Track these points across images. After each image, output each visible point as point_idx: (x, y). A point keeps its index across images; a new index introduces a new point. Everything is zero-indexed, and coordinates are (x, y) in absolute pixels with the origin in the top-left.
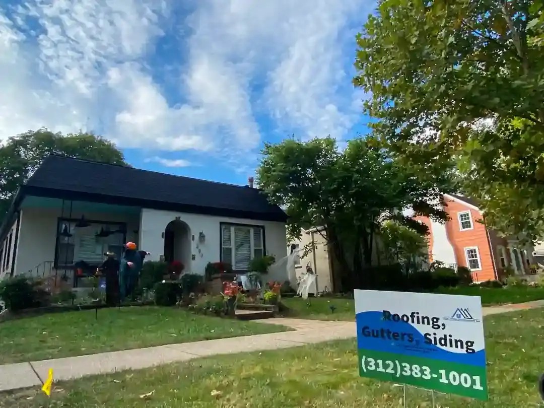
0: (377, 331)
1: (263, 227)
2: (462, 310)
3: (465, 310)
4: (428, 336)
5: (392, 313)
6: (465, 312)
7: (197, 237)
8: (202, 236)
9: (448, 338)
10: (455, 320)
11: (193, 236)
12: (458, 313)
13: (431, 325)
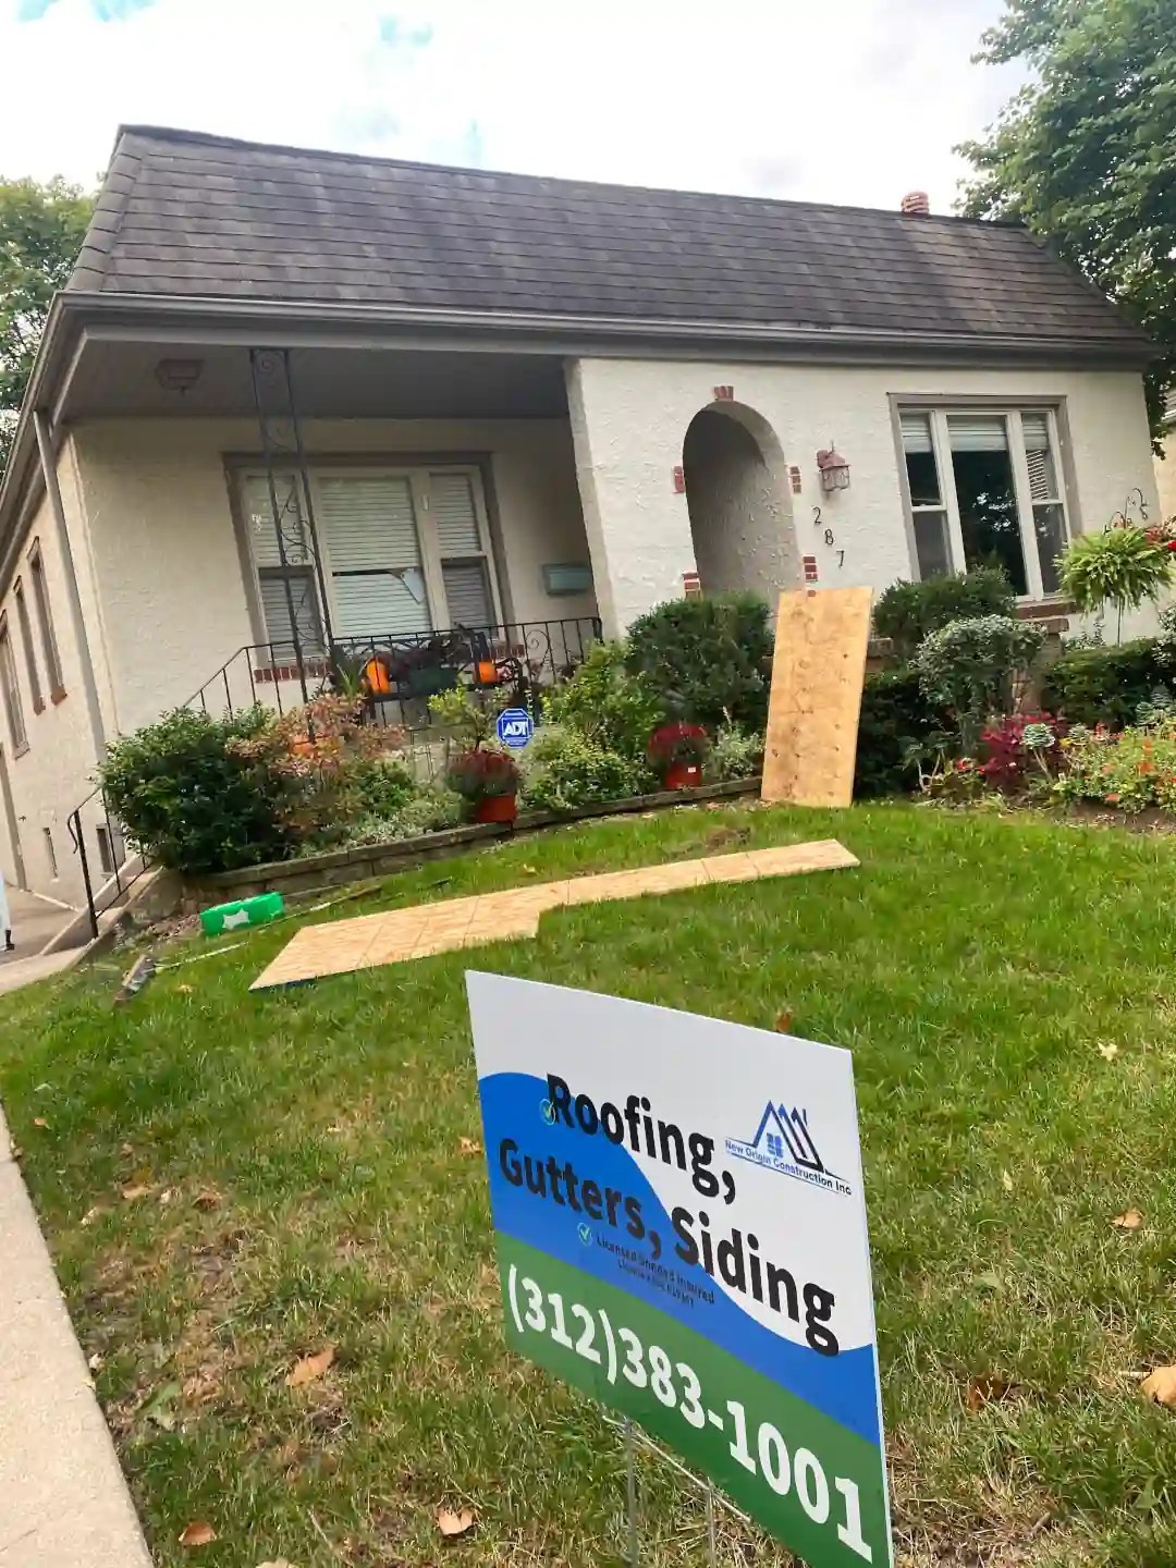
0: (540, 1165)
1: (1056, 404)
2: (782, 1111)
3: (795, 1115)
4: (683, 1223)
5: (574, 1094)
6: (796, 1125)
7: (810, 474)
8: (830, 467)
9: (747, 1250)
10: (762, 1162)
11: (795, 470)
12: (772, 1127)
13: (690, 1171)
